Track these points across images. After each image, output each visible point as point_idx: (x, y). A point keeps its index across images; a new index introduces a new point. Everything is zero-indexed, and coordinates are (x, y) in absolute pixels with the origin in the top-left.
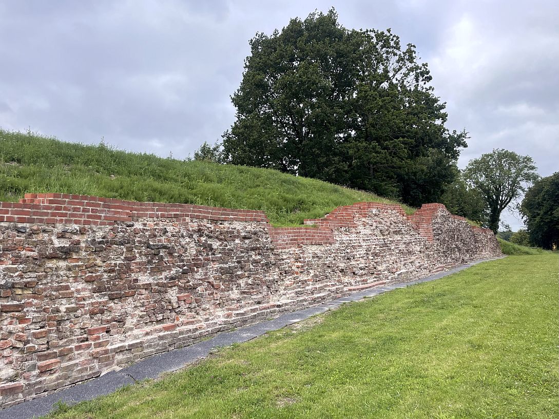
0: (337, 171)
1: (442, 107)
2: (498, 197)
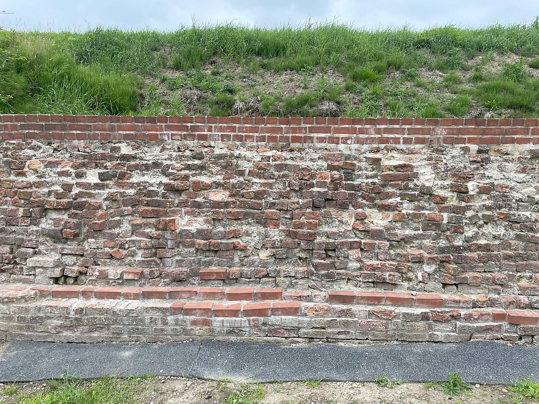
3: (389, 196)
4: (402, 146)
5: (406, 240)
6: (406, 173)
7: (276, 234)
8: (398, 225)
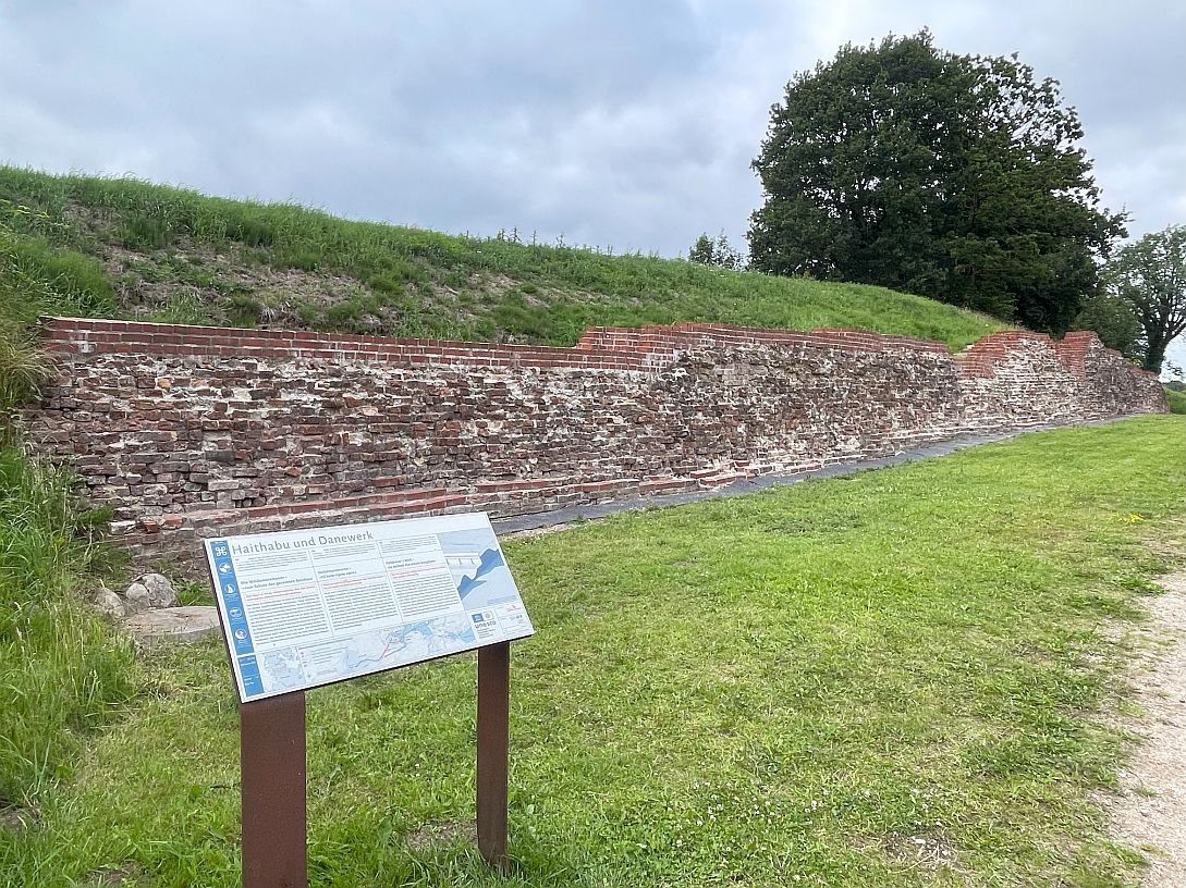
0: (931, 280)
1: (1086, 167)
2: (1164, 316)
3: (496, 408)
4: (491, 367)
5: (514, 442)
6: (500, 390)
7: (424, 444)
8: (507, 430)
